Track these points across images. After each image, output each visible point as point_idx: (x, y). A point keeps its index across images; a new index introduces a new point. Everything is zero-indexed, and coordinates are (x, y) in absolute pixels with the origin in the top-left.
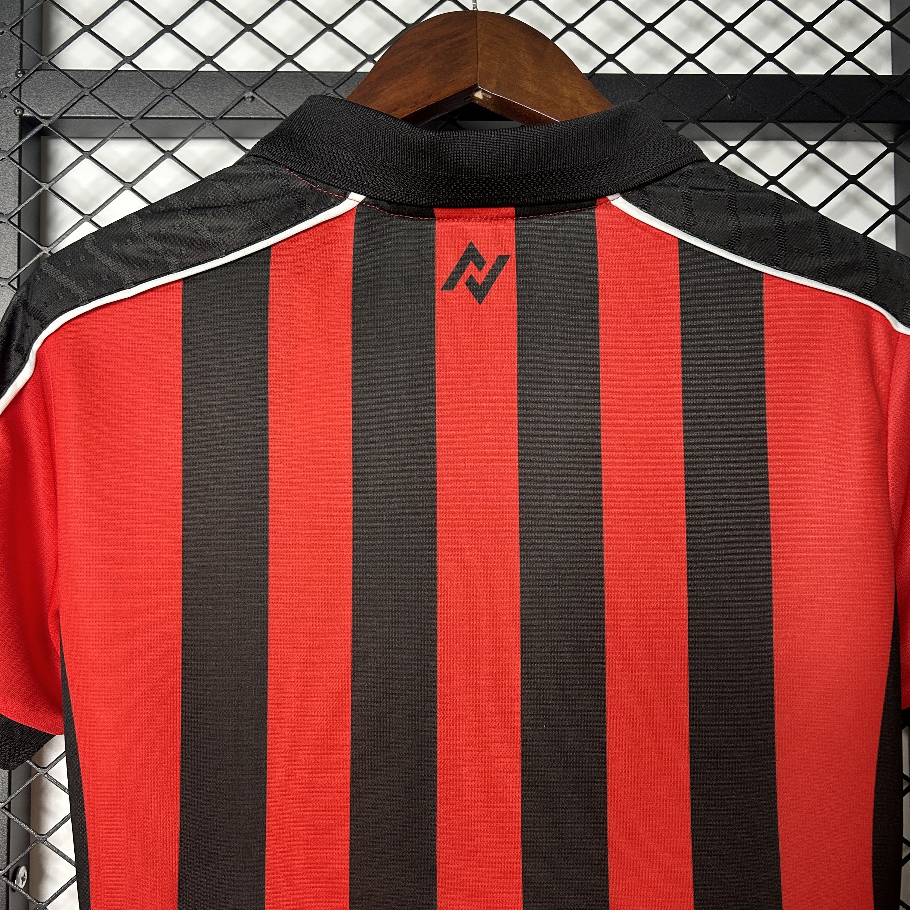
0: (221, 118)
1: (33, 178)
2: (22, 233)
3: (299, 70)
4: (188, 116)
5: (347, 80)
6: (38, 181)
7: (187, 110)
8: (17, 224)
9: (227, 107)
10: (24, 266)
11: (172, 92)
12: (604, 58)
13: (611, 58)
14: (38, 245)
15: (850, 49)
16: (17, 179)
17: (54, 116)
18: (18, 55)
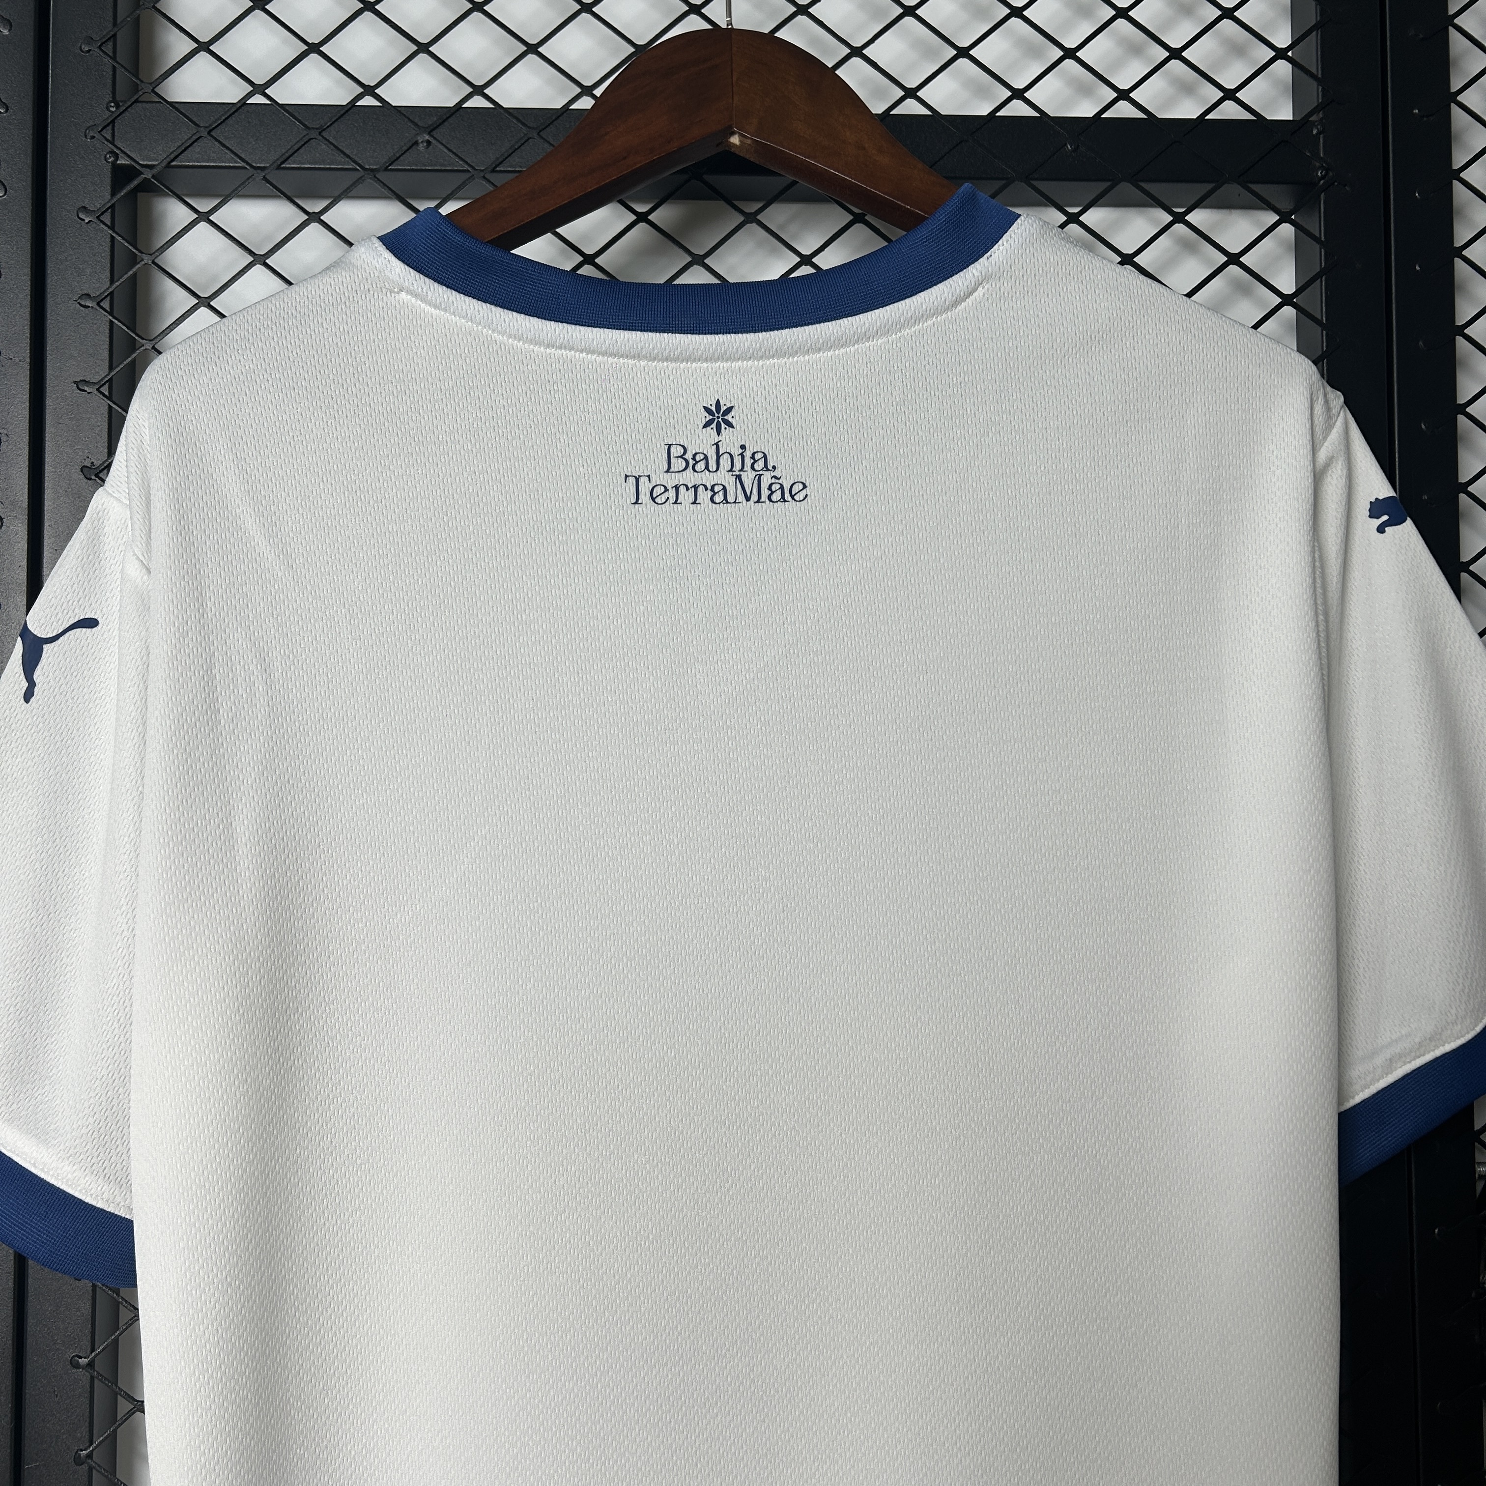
0: (386, 169)
1: (130, 247)
2: (116, 322)
3: (492, 106)
4: (340, 167)
5: (556, 119)
6: (137, 252)
7: (339, 158)
8: (108, 309)
9: (394, 155)
10: (118, 366)
11: (320, 133)
12: (902, 93)
13: (911, 93)
14: (137, 338)
15: (1231, 86)
16: (108, 249)
17: (159, 164)
18: (110, 81)
